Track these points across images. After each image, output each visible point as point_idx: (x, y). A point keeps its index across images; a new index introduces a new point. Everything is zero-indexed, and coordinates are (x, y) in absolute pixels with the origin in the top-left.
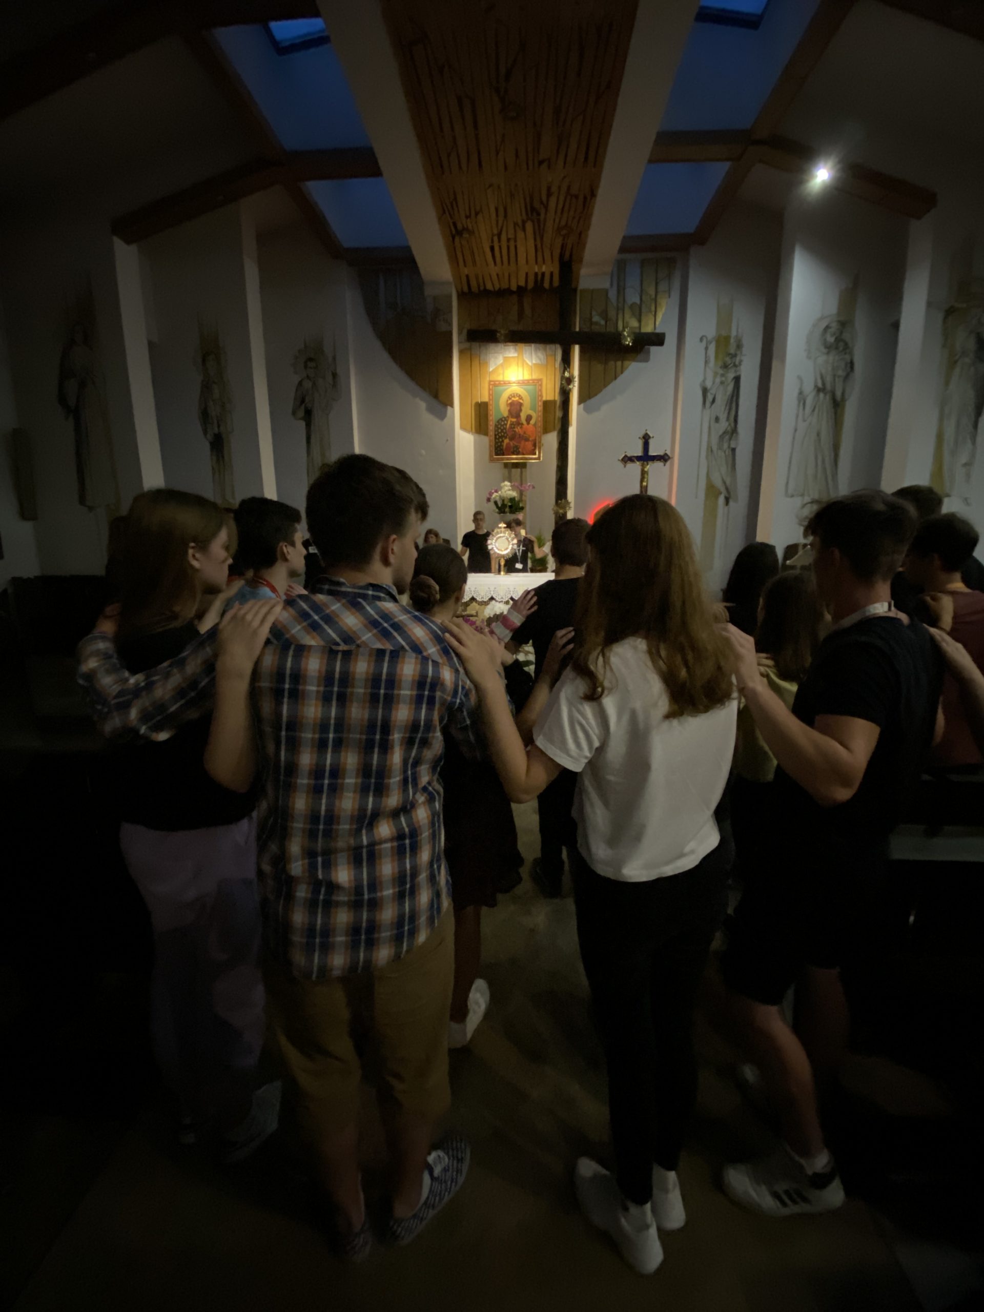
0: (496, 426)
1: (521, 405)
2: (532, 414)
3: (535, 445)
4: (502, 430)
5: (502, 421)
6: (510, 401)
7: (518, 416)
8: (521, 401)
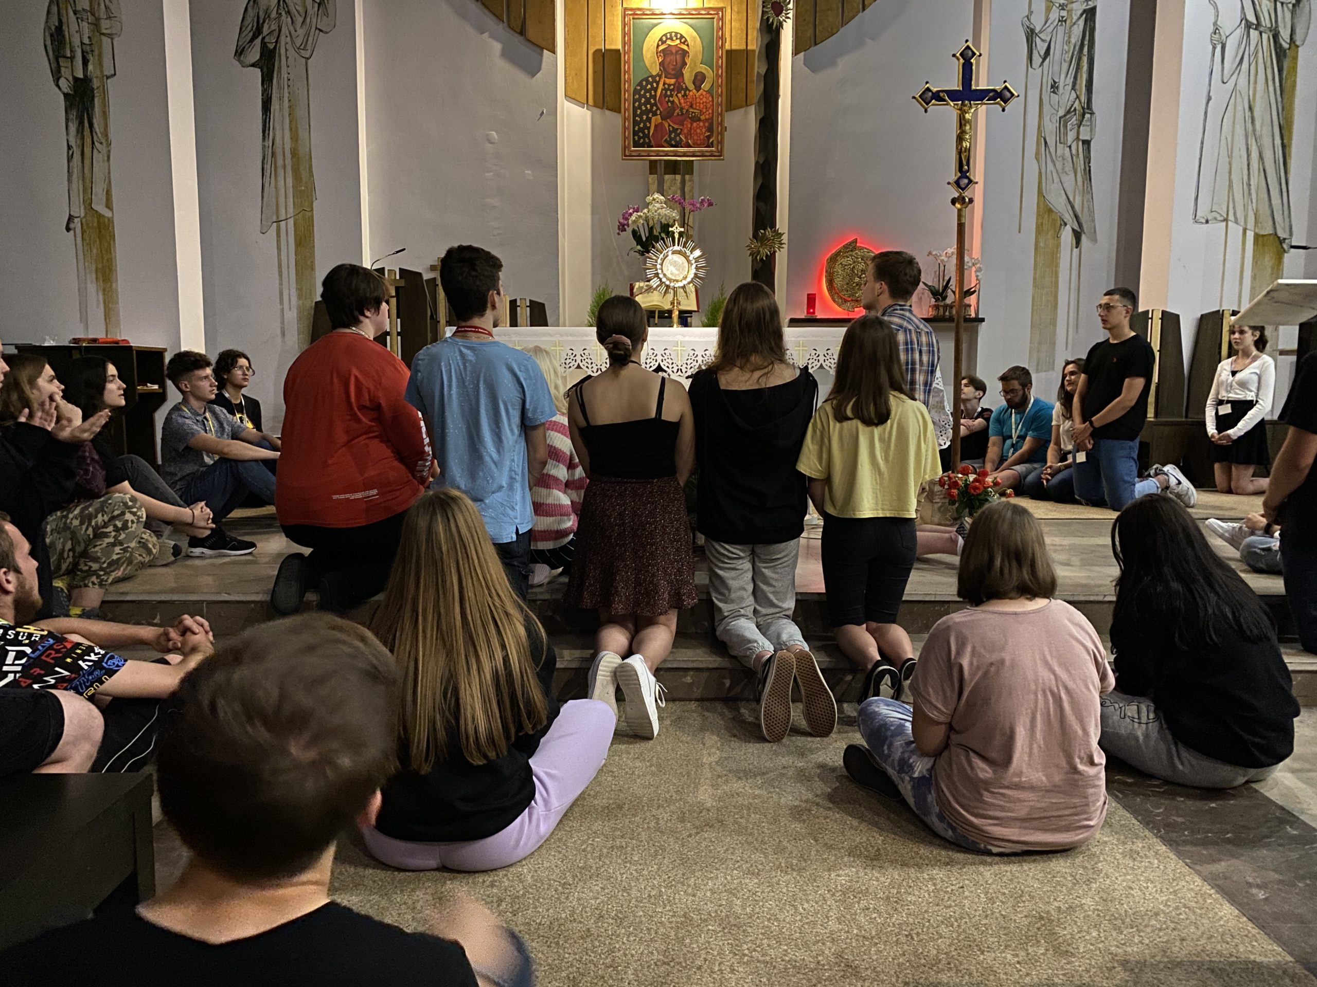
0: (636, 92)
1: (685, 53)
2: (704, 71)
3: (710, 129)
4: (648, 101)
5: (648, 82)
6: (661, 48)
7: (679, 75)
8: (685, 48)
